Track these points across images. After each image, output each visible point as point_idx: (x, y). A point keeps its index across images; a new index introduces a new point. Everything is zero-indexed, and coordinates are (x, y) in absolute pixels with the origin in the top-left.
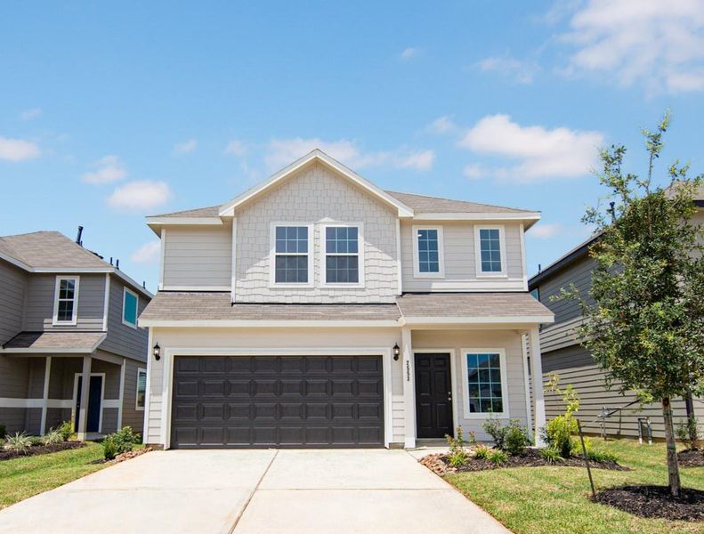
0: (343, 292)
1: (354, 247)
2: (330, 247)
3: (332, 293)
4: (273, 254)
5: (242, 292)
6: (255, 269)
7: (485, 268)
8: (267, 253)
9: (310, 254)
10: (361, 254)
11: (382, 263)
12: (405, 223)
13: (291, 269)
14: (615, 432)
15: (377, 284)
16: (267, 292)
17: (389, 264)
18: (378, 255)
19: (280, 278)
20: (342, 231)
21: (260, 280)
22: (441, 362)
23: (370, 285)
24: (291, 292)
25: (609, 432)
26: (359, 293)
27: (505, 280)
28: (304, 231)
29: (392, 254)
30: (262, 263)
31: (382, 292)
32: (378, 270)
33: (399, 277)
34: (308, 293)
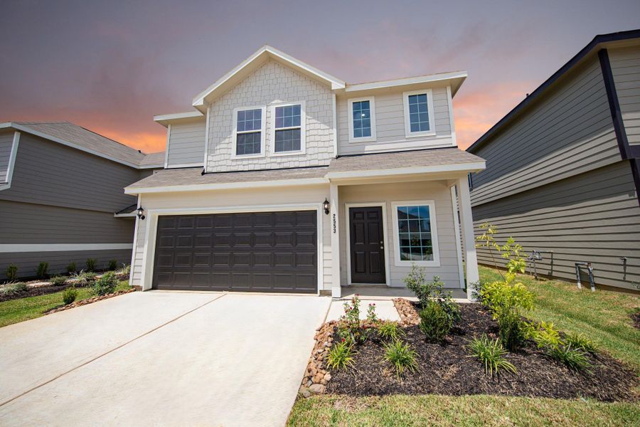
0: (289, 158)
1: (298, 121)
2: (278, 123)
3: (279, 160)
4: (235, 132)
5: (212, 164)
6: (222, 146)
7: (414, 128)
8: (230, 132)
9: (263, 130)
10: (303, 126)
11: (320, 132)
12: (340, 97)
13: (248, 144)
14: (546, 273)
15: (316, 150)
16: (229, 163)
17: (326, 132)
18: (317, 126)
19: (240, 151)
20: (288, 109)
21: (225, 154)
22: (374, 215)
23: (310, 151)
24: (249, 161)
25: (539, 271)
26: (301, 159)
27: (433, 138)
28: (258, 113)
29: (329, 123)
30: (227, 141)
31: (320, 157)
32: (317, 138)
33: (335, 143)
34: (261, 162)
